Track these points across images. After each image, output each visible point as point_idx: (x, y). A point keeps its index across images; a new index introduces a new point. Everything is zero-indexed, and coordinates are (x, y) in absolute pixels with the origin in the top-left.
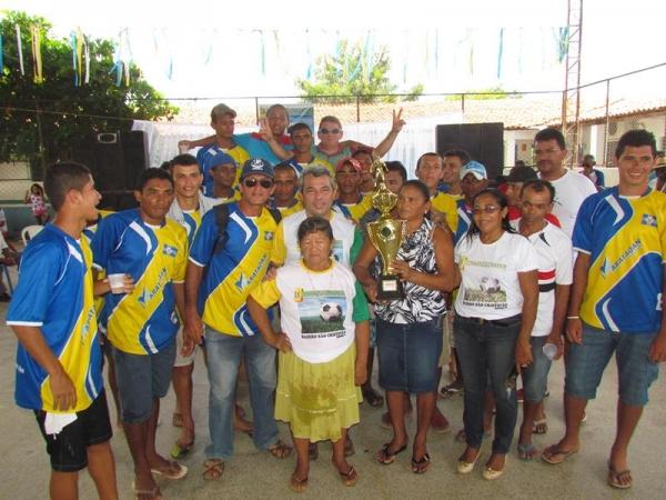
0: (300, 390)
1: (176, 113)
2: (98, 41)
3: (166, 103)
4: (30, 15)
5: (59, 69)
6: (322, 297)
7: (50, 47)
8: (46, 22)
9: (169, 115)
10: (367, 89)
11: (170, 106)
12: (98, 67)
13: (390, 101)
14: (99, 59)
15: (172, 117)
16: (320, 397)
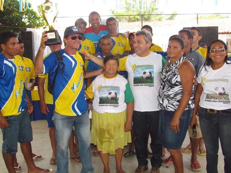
6: (108, 89)
9: (44, 26)
13: (160, 20)
15: (46, 27)
16: (106, 133)
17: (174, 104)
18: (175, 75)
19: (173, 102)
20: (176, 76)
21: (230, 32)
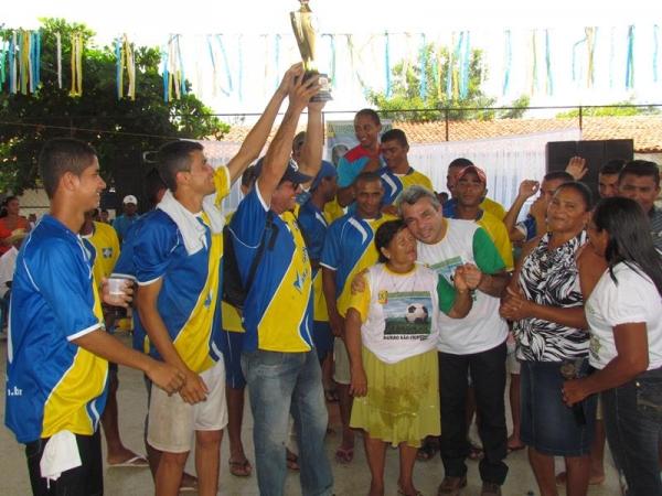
0: (383, 392)
1: (227, 132)
2: (143, 50)
3: (216, 120)
4: (70, 22)
5: (99, 82)
6: (407, 298)
7: (89, 58)
8: (87, 29)
9: (218, 134)
10: (456, 104)
11: (219, 123)
12: (141, 79)
13: (486, 118)
14: (143, 70)
15: (222, 137)
16: (401, 398)
17: (559, 345)
18: (568, 276)
19: (555, 339)
20: (571, 280)
21: (659, 148)
